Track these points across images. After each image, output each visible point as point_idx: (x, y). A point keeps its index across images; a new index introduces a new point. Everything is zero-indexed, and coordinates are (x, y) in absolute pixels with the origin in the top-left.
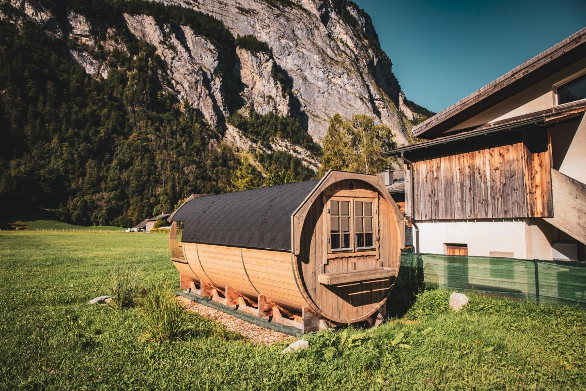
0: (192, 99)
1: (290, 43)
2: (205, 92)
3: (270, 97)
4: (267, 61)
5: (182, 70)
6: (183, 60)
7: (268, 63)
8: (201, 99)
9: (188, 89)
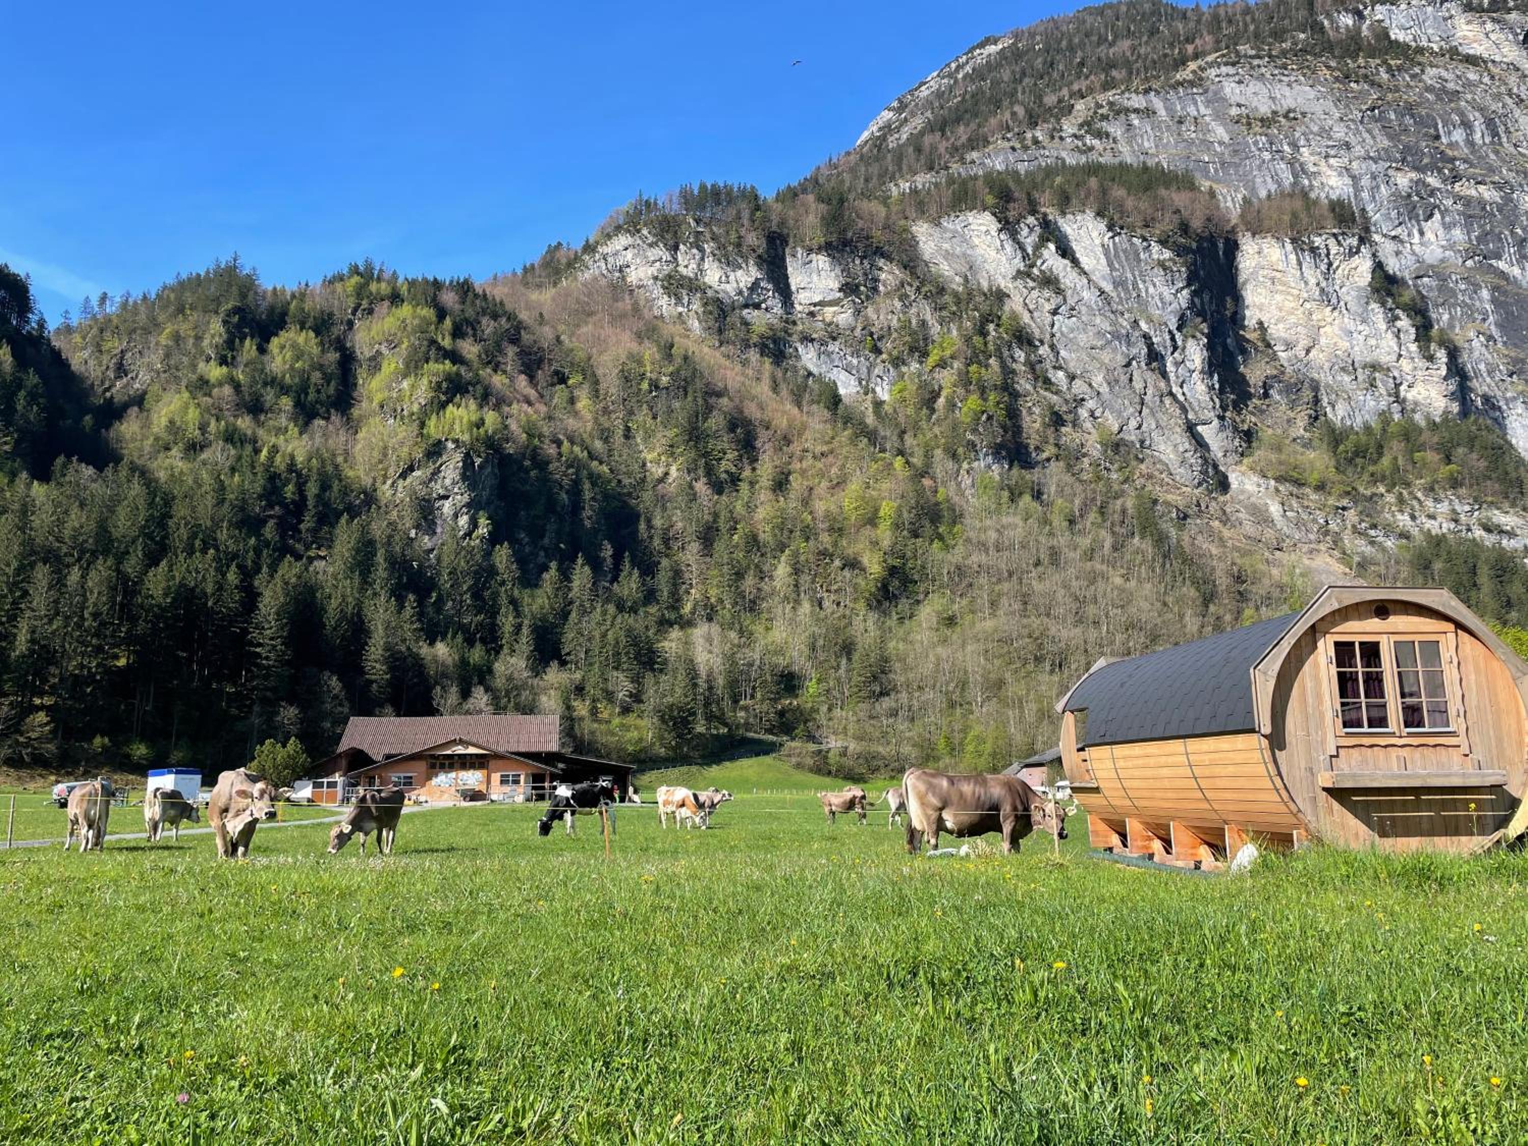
0: (1120, 413)
1: (1430, 180)
2: (1155, 386)
3: (1375, 367)
4: (1353, 252)
5: (1083, 339)
6: (1084, 309)
7: (1356, 260)
8: (1145, 411)
9: (1104, 389)
